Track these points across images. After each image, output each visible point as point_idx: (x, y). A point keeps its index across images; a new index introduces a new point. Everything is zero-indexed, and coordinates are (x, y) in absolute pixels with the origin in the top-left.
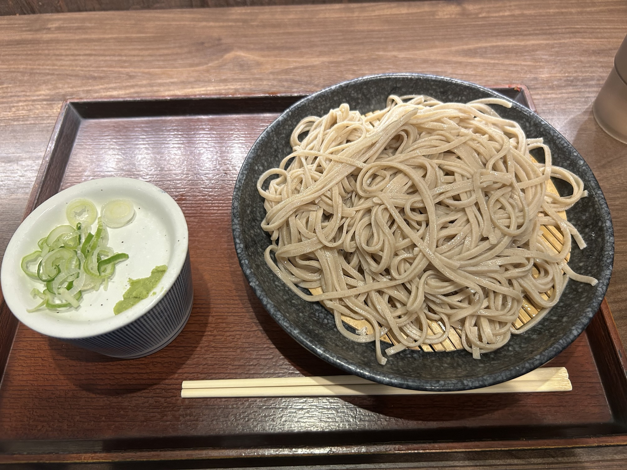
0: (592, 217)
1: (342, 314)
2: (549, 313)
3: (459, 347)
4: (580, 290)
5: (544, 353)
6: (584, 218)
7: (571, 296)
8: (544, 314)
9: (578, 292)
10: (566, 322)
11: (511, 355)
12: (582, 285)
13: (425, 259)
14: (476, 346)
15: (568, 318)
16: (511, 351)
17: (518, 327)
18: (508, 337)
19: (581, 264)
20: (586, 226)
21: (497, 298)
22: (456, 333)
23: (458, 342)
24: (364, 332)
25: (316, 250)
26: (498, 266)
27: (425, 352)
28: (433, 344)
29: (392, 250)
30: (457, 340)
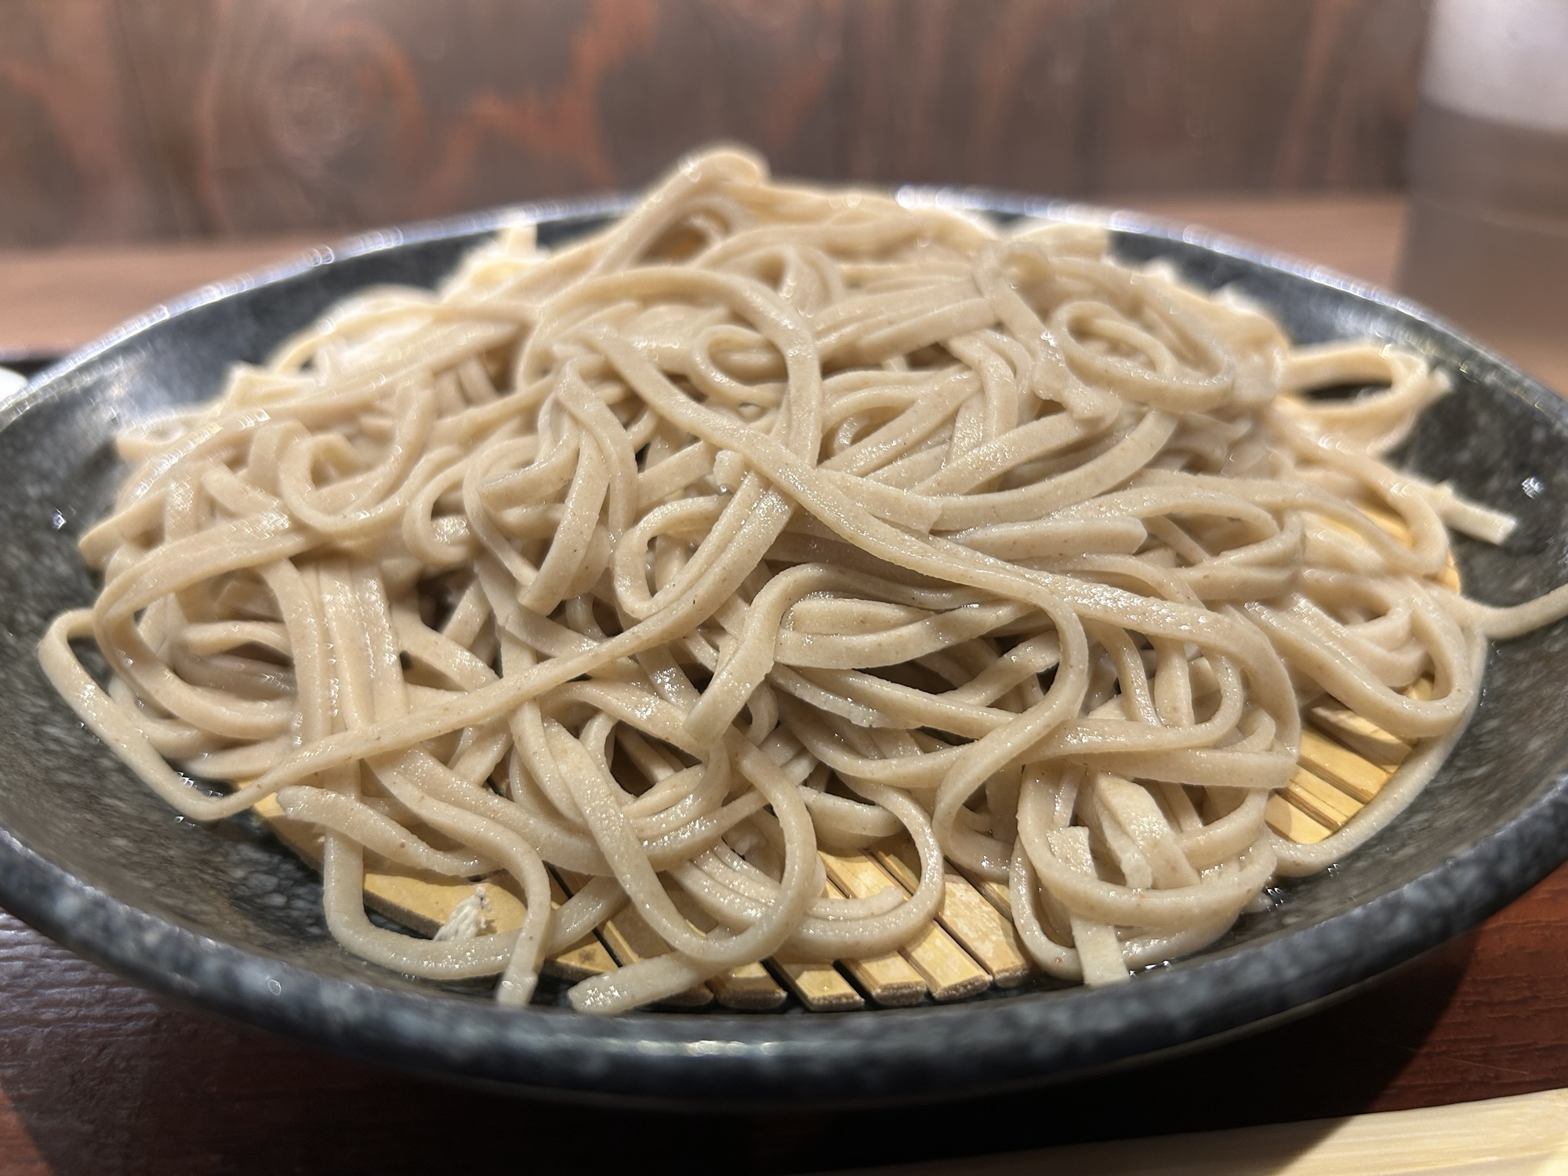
0: (1500, 436)
1: (372, 862)
3: (1004, 961)
6: (1465, 457)
7: (1524, 683)
8: (1422, 773)
14: (1099, 915)
20: (1484, 475)
21: (1162, 675)
22: (981, 901)
23: (994, 938)
24: (467, 921)
25: (271, 563)
26: (1134, 516)
27: (815, 1002)
28: (856, 961)
29: (619, 486)
30: (988, 928)
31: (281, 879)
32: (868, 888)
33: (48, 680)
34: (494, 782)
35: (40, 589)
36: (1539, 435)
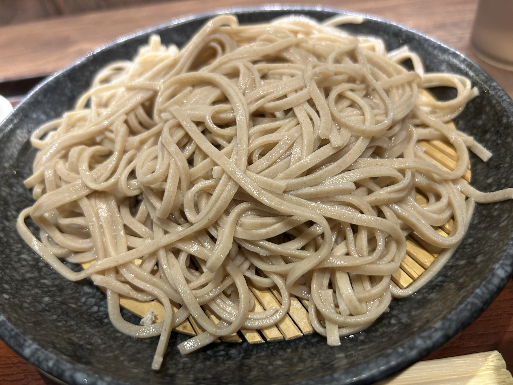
0: (492, 117)
1: (121, 296)
2: (453, 256)
3: (307, 329)
4: (495, 213)
5: (449, 316)
6: (480, 122)
7: (483, 226)
8: (444, 259)
9: (492, 217)
10: (482, 261)
11: (393, 332)
12: (497, 207)
13: (231, 182)
14: (333, 322)
15: (485, 255)
16: (394, 325)
17: (405, 285)
18: (387, 301)
19: (490, 181)
20: (486, 132)
21: (359, 236)
22: (301, 307)
23: (304, 321)
24: (148, 320)
25: (80, 199)
26: (351, 182)
27: (250, 343)
28: (262, 329)
29: (183, 177)
30: (303, 317)
31: (96, 299)
32: (268, 302)
33: (20, 236)
34: (154, 272)
35: (14, 200)
36: (505, 121)
